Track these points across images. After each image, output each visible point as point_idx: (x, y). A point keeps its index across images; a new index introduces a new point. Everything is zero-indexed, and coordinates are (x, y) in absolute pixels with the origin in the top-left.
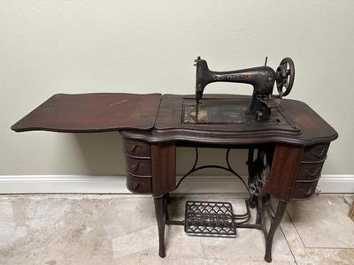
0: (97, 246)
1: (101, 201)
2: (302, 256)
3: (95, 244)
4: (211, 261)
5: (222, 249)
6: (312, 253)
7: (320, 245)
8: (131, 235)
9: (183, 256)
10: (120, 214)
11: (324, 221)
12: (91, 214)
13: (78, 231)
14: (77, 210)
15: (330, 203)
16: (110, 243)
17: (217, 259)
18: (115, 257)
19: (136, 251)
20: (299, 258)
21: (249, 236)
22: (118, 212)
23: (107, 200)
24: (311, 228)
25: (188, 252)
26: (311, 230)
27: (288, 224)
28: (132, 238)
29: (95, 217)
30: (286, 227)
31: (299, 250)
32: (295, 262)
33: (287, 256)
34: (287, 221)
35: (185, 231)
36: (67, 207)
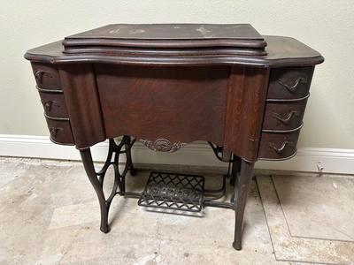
0: (36, 213)
1: (59, 168)
2: (283, 245)
3: (34, 213)
4: (163, 242)
5: (183, 228)
6: (299, 244)
7: (313, 234)
8: (80, 205)
9: (130, 234)
10: (74, 182)
11: (324, 206)
12: (44, 181)
13: (21, 197)
14: (31, 176)
15: (336, 186)
16: (51, 212)
17: (171, 240)
18: (51, 227)
19: (77, 223)
20: (280, 248)
21: (221, 217)
22: (73, 180)
23: (66, 168)
24: (303, 213)
25: (139, 230)
26: (302, 216)
27: (274, 207)
28: (79, 208)
29: (45, 185)
30: (271, 210)
31: (281, 239)
32: (274, 253)
33: (263, 245)
34: (274, 203)
35: (139, 203)
36: (21, 172)
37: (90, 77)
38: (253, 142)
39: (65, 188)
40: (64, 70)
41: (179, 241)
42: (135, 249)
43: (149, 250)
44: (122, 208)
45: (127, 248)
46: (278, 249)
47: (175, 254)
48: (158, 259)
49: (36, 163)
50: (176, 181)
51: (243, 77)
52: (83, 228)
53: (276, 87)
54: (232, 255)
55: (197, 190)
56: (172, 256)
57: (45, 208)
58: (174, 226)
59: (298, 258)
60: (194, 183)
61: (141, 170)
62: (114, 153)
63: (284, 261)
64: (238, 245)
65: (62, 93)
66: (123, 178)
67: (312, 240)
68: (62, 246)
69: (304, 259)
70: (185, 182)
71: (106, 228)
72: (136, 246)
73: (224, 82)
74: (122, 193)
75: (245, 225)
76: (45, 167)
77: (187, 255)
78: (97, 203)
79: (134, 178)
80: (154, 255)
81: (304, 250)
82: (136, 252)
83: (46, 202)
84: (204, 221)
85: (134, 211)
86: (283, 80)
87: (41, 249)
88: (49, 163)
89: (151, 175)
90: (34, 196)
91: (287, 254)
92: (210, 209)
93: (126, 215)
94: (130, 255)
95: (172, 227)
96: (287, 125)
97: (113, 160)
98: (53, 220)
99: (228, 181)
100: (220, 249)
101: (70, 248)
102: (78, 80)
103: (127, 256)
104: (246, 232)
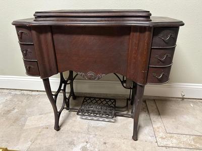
0: (17, 120)
1: (31, 95)
2: (162, 138)
3: (16, 119)
4: (91, 136)
5: (103, 129)
6: (171, 137)
7: (179, 131)
8: (42, 115)
9: (72, 131)
11: (185, 116)
12: (22, 102)
13: (8, 111)
14: (14, 99)
15: (192, 105)
16: (26, 119)
17: (96, 135)
18: (25, 128)
19: (41, 125)
20: (160, 140)
21: (125, 122)
22: (39, 102)
23: (35, 95)
24: (174, 120)
25: (77, 129)
26: (173, 122)
27: (156, 117)
28: (42, 117)
29: (23, 104)
30: (155, 119)
31: (161, 134)
32: (156, 142)
33: (150, 138)
34: (156, 115)
35: (78, 114)
36: (9, 98)
37: (49, 35)
38: (144, 73)
39: (34, 106)
40: (34, 30)
41: (100, 136)
42: (74, 140)
43: (83, 140)
44: (67, 117)
45: (70, 140)
46: (159, 140)
47: (98, 143)
48: (88, 145)
49: (18, 93)
50: (99, 102)
51: (138, 34)
52: (44, 128)
53: (157, 40)
54: (132, 143)
55: (111, 107)
56: (96, 144)
57: (23, 117)
58: (98, 127)
59: (171, 145)
60: (110, 103)
61: (79, 97)
62: (63, 85)
63: (163, 147)
64: (135, 137)
65: (33, 45)
66: (69, 100)
67: (179, 135)
68: (31, 138)
69: (174, 145)
70: (104, 102)
71: (58, 128)
72: (75, 138)
73: (127, 37)
74: (68, 108)
75: (139, 127)
76: (23, 95)
77: (105, 143)
78: (53, 114)
79: (75, 101)
80: (85, 143)
81: (174, 141)
82: (75, 142)
83: (23, 114)
84: (116, 124)
85: (74, 119)
86: (161, 35)
87: (19, 140)
88: (26, 92)
89: (85, 99)
90: (16, 110)
91: (164, 143)
92: (119, 118)
93: (70, 121)
94: (72, 143)
95: (96, 128)
96: (164, 62)
97: (62, 88)
98: (27, 123)
99: (129, 102)
100: (125, 140)
101: (36, 139)
102: (42, 37)
103: (70, 144)
104: (140, 130)
